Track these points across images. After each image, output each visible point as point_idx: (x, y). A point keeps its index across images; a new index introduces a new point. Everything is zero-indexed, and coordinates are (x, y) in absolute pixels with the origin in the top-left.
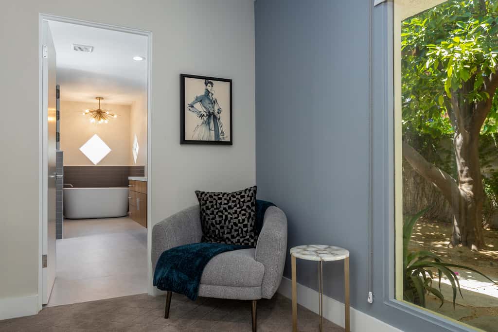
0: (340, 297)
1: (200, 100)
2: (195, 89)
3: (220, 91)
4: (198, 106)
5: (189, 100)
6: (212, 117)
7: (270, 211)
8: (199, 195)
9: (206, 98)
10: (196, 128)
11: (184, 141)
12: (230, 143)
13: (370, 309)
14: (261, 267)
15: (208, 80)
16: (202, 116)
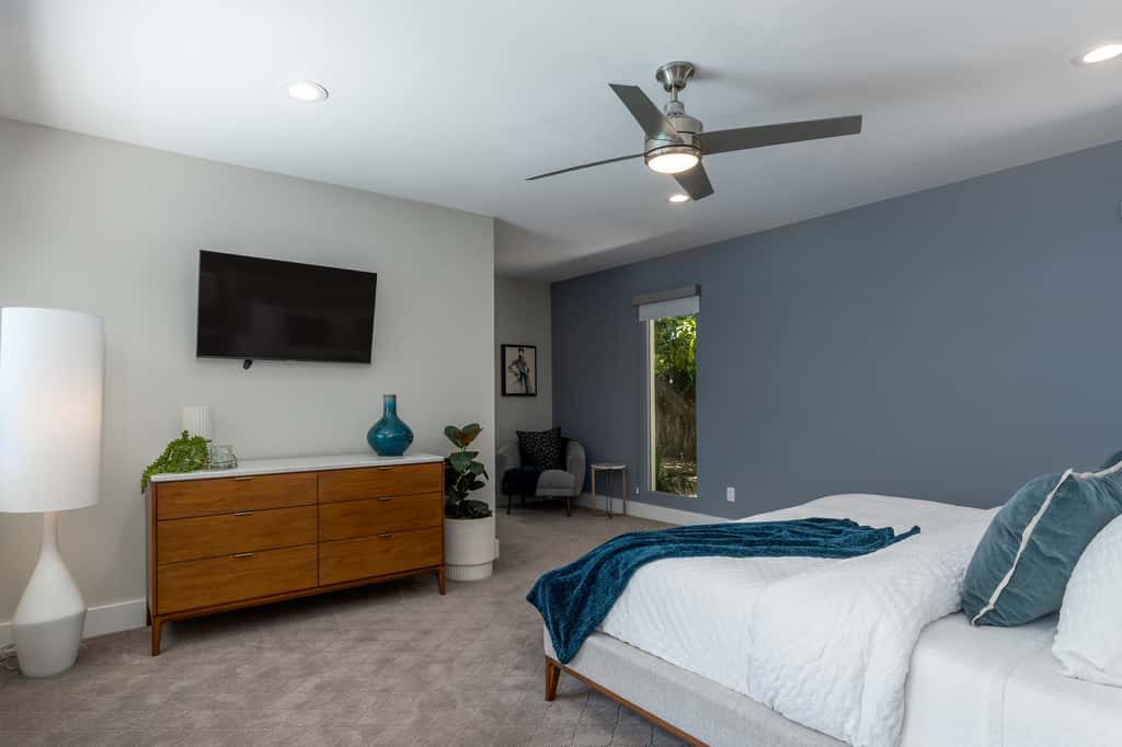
0: (619, 496)
1: (515, 363)
2: (512, 355)
3: (528, 355)
4: (514, 367)
5: (508, 363)
6: (523, 376)
7: (571, 444)
8: (519, 434)
9: (520, 362)
10: (513, 385)
11: (504, 393)
12: (534, 395)
13: (637, 499)
14: (572, 477)
15: (521, 347)
16: (516, 375)
